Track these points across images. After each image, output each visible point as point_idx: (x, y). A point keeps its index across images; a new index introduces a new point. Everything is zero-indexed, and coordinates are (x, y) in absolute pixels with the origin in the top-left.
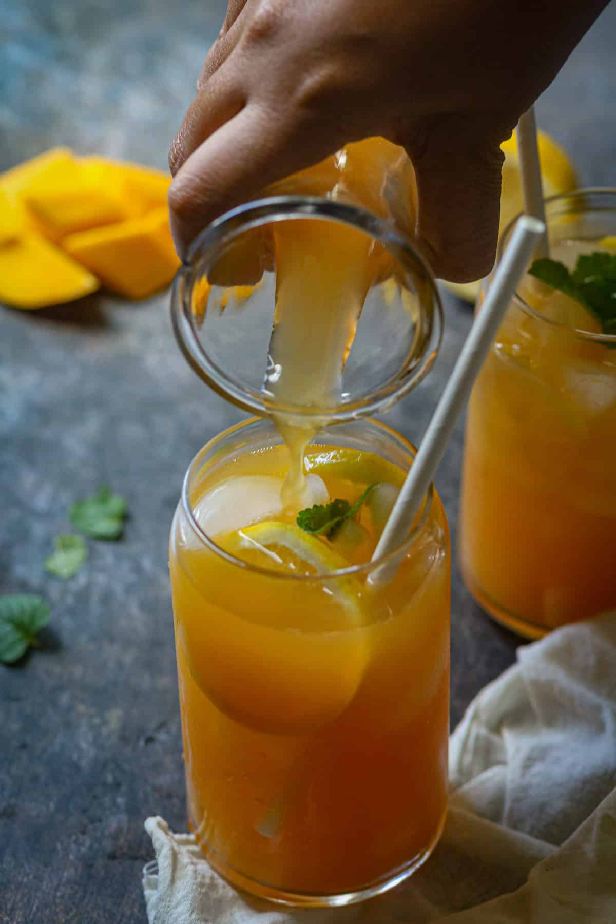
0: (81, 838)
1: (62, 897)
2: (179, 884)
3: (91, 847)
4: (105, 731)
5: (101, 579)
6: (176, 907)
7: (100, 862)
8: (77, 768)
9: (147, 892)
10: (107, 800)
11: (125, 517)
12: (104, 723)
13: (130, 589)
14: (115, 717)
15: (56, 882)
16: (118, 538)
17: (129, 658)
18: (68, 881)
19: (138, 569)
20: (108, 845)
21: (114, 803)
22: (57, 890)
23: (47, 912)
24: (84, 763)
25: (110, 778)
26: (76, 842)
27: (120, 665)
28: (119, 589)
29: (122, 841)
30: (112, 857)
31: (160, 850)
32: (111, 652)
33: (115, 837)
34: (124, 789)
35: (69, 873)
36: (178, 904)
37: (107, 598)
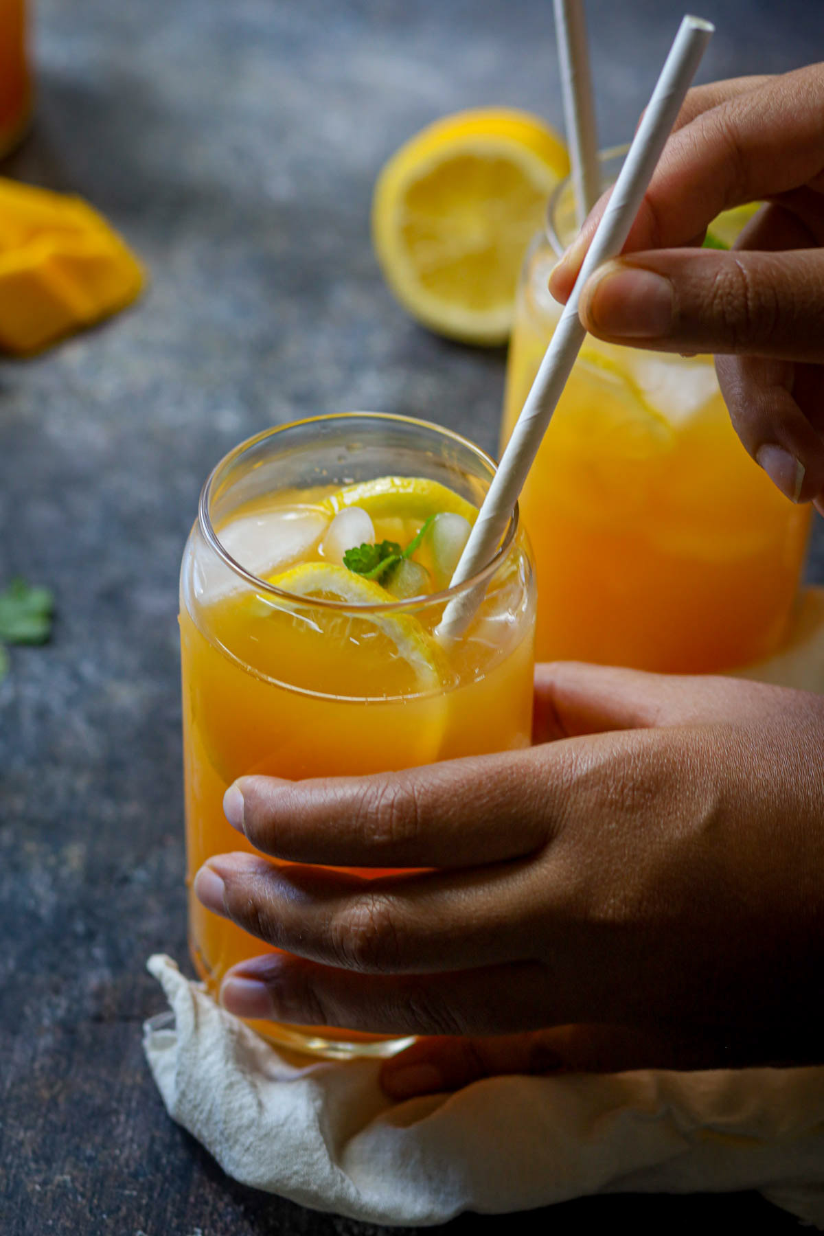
0: (55, 1000)
1: (42, 1069)
2: (205, 1030)
3: (69, 1010)
4: (65, 872)
5: (31, 693)
6: (205, 1057)
7: (83, 1027)
8: (34, 918)
9: (153, 1055)
10: (80, 953)
11: (52, 616)
12: (62, 862)
13: (70, 702)
14: (75, 854)
15: (30, 1053)
16: (45, 642)
17: (82, 783)
18: (47, 1051)
19: (76, 676)
20: (90, 1005)
21: (90, 957)
22: (33, 1059)
23: (25, 1088)
24: (44, 912)
25: (80, 927)
26: (49, 1004)
27: (72, 794)
28: (56, 702)
29: (108, 1000)
30: (98, 1019)
31: (175, 993)
32: (58, 778)
33: (99, 995)
34: (101, 938)
35: (46, 1041)
36: (207, 1053)
37: (42, 714)
